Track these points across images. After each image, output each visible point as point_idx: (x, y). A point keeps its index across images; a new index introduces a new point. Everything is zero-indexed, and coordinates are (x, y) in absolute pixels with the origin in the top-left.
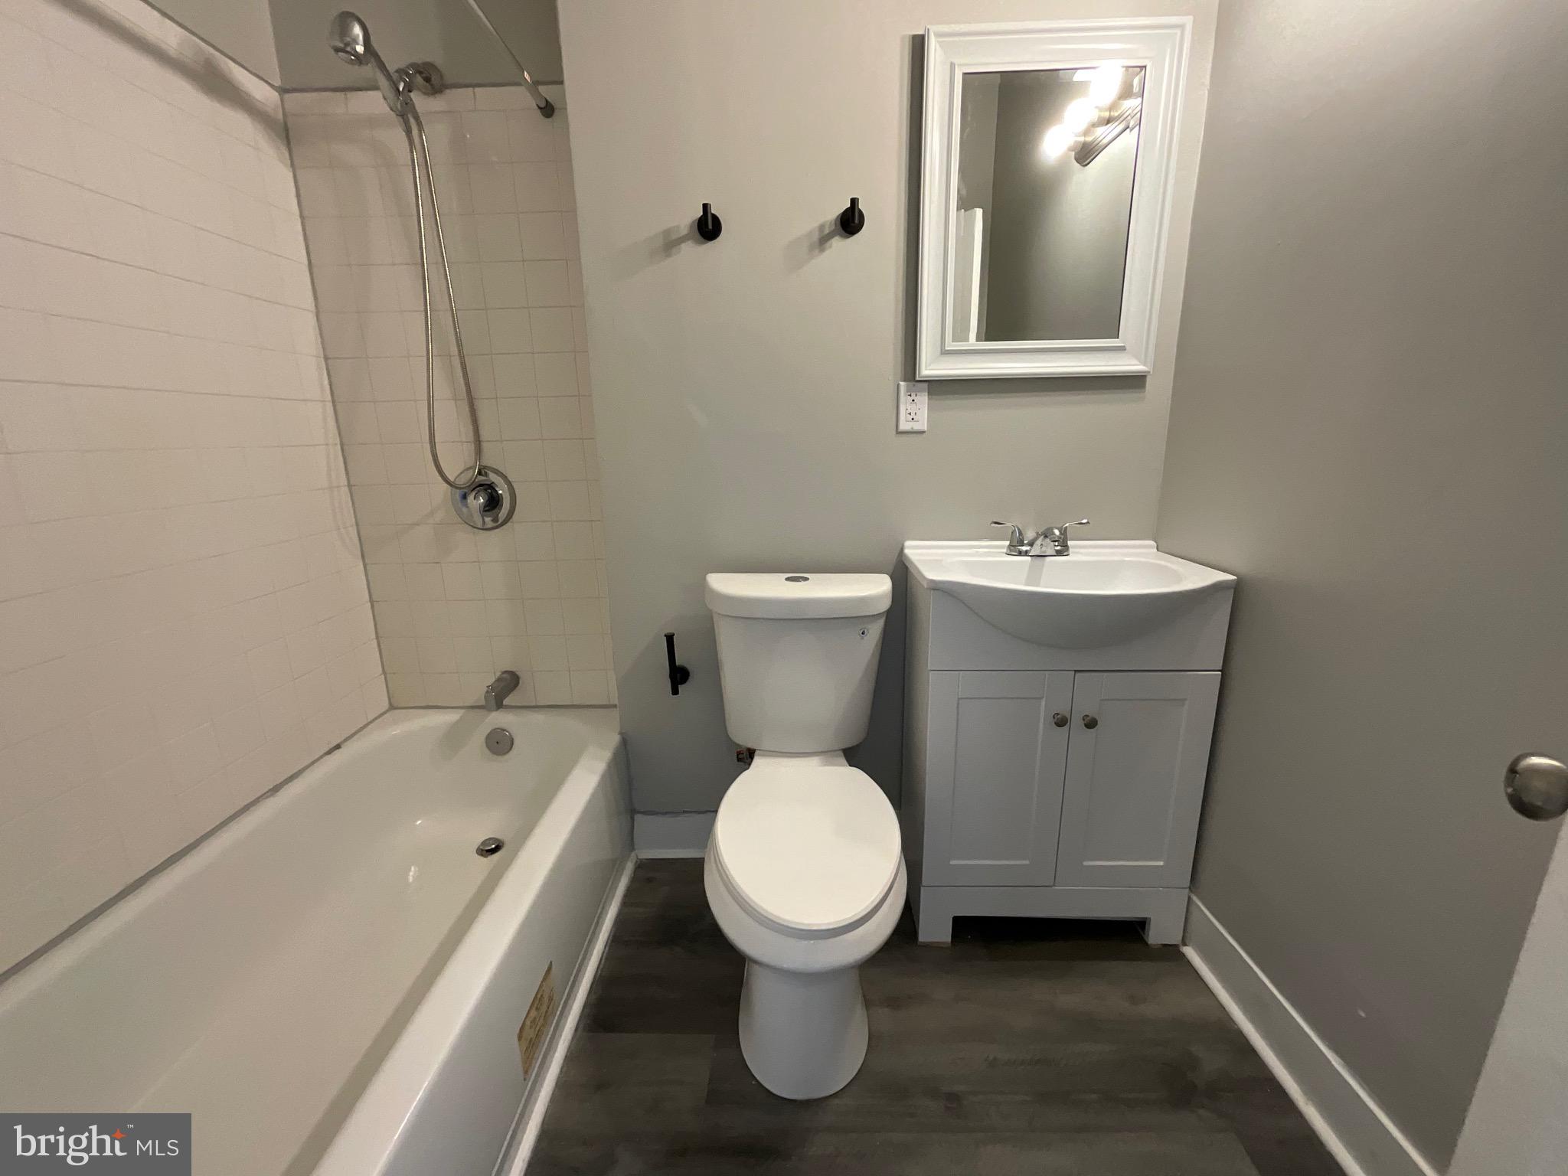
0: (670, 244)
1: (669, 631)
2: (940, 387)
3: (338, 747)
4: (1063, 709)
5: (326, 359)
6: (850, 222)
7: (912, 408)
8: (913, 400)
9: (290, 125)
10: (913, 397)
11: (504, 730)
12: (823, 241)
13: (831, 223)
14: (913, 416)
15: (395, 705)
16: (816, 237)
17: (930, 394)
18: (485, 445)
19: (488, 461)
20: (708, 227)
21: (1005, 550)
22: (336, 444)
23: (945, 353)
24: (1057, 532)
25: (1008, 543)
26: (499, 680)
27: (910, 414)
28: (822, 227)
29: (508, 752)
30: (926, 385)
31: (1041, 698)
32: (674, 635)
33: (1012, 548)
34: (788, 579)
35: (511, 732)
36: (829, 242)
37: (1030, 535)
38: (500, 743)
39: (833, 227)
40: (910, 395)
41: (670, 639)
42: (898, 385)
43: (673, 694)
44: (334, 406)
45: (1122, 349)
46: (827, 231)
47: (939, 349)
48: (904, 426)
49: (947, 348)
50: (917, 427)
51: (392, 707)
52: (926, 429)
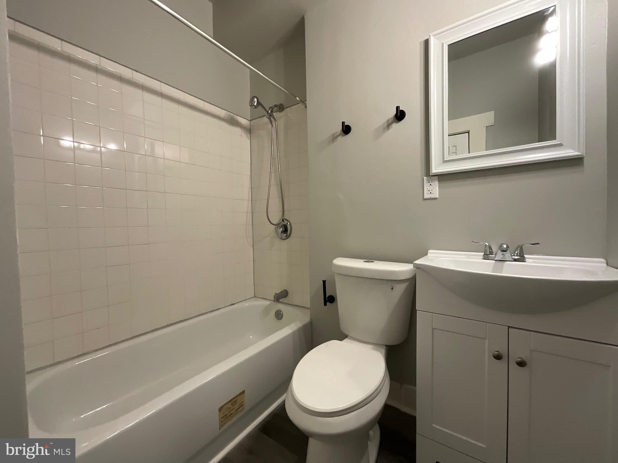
0: (334, 138)
1: (324, 279)
2: (443, 177)
3: (234, 304)
4: (503, 350)
5: (251, 189)
6: (400, 115)
7: (430, 188)
8: (431, 185)
9: (251, 128)
10: (431, 183)
11: (281, 311)
12: (389, 125)
13: (392, 119)
14: (430, 191)
15: (256, 296)
16: (386, 125)
17: (439, 181)
18: (285, 212)
19: (286, 217)
20: (346, 130)
21: (482, 257)
22: (250, 213)
23: (445, 162)
24: (505, 246)
25: (483, 253)
26: (282, 292)
27: (429, 191)
28: (388, 121)
29: (281, 319)
30: (436, 177)
31: (485, 339)
32: (326, 281)
33: (486, 256)
34: (364, 261)
35: (283, 313)
36: (391, 126)
37: (494, 249)
38: (279, 315)
39: (393, 120)
40: (429, 182)
41: (324, 282)
42: (423, 179)
43: (324, 305)
44: (252, 202)
45: (560, 145)
46: (390, 122)
47: (442, 160)
48: (426, 196)
49: (445, 160)
50: (432, 196)
51: (255, 297)
52: (438, 197)
